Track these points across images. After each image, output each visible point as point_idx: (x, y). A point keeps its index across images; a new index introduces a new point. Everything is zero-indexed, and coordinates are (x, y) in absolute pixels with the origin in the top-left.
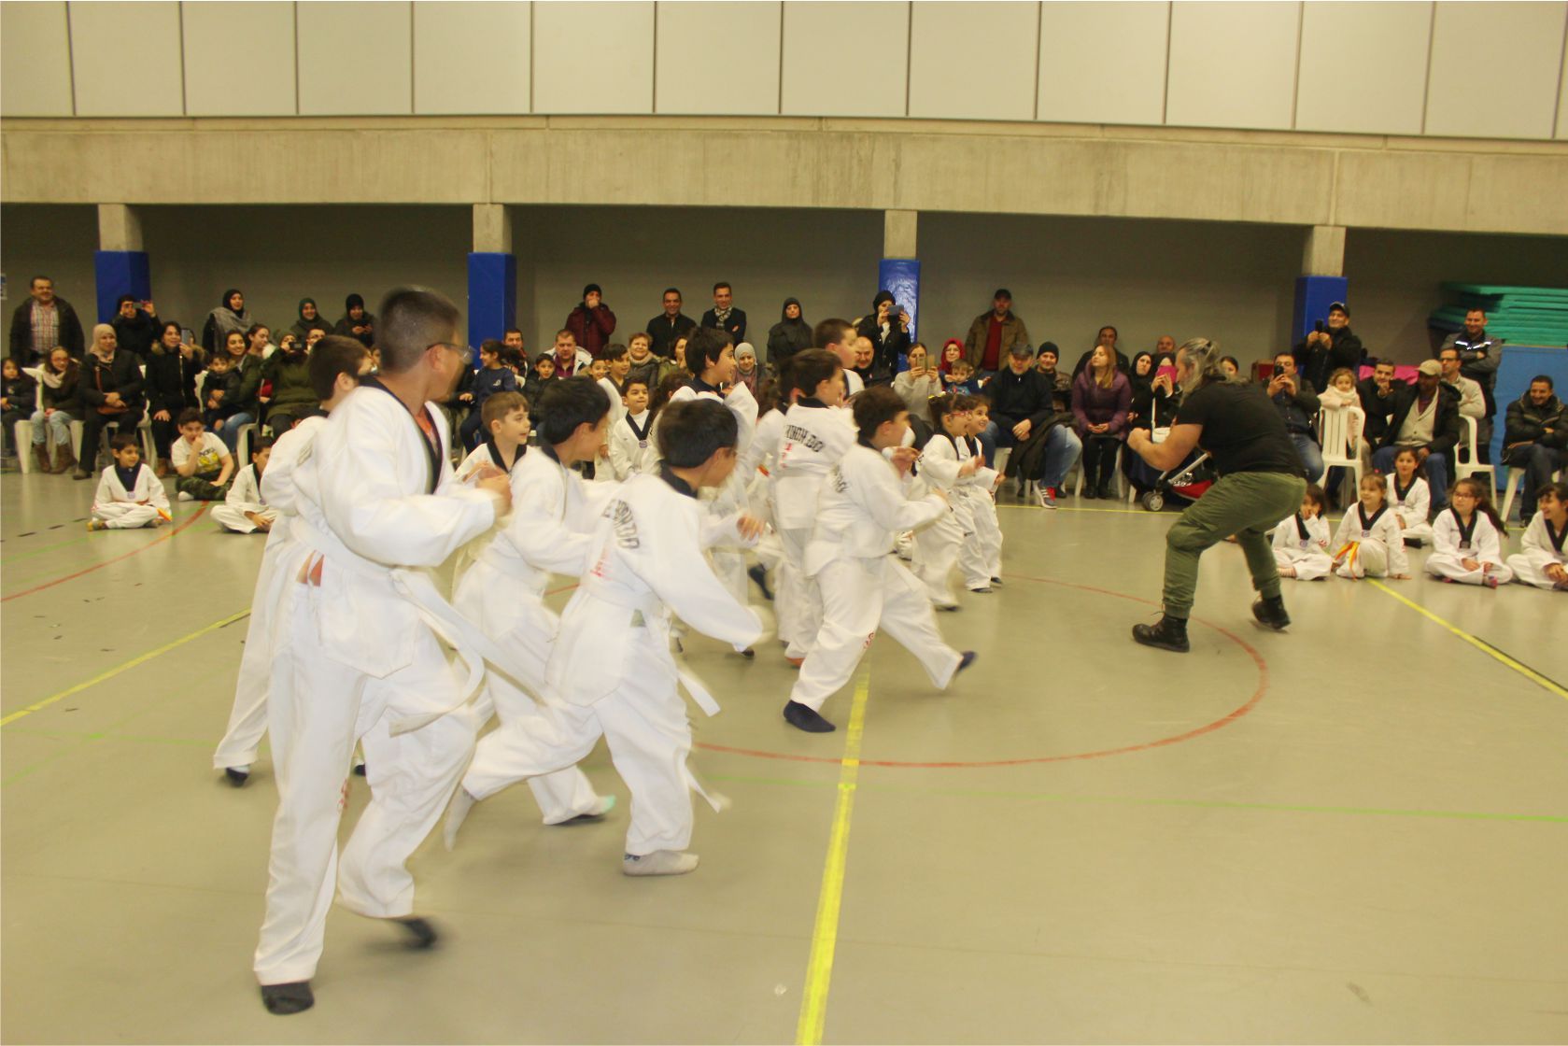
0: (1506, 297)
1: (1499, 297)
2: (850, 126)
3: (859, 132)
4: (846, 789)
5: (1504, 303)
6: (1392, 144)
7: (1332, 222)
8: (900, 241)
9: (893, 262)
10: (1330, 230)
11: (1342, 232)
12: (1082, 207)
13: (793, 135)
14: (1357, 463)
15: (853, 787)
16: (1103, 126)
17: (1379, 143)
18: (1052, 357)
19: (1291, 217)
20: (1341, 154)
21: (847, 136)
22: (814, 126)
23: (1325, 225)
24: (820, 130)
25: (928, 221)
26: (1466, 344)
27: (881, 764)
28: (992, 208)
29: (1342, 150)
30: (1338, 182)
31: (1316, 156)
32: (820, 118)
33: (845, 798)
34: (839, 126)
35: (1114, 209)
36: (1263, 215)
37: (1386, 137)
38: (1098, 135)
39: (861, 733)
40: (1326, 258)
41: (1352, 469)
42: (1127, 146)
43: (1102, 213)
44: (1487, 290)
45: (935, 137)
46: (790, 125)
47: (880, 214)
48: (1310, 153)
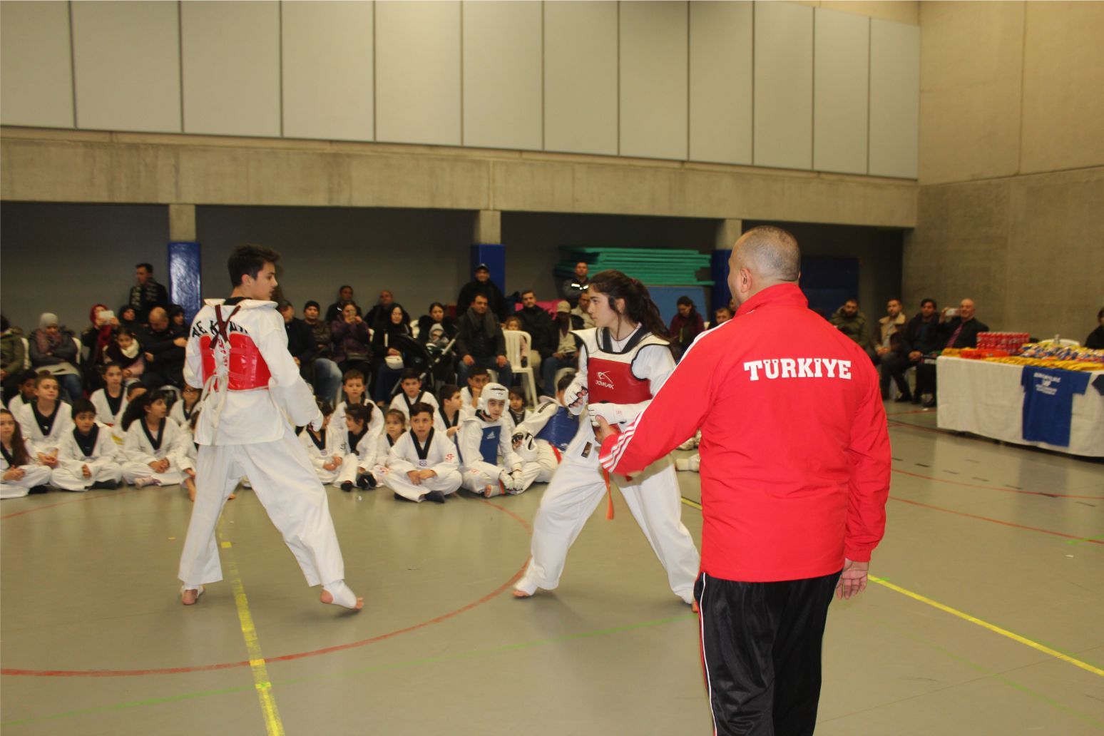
0: (601, 254)
1: (596, 254)
2: (137, 139)
3: (145, 144)
4: (263, 687)
5: (601, 258)
6: (525, 156)
7: (491, 207)
8: (183, 227)
9: (176, 243)
10: (490, 213)
11: (498, 215)
12: (320, 200)
13: (88, 145)
14: (529, 370)
15: (269, 684)
16: (331, 142)
17: (517, 155)
18: (315, 310)
19: (464, 204)
20: (494, 162)
21: (134, 147)
22: (106, 138)
23: (487, 209)
24: (112, 141)
25: (204, 212)
26: (578, 286)
27: (284, 658)
28: (253, 201)
29: (495, 159)
30: (494, 181)
31: (478, 163)
32: (111, 132)
33: (266, 697)
34: (127, 139)
35: (343, 201)
36: (445, 203)
37: (521, 151)
38: (328, 149)
39: (255, 634)
40: (490, 232)
41: (526, 374)
42: (349, 156)
43: (335, 203)
44: (590, 250)
45: (205, 149)
46: (85, 137)
47: (165, 207)
48: (474, 161)
